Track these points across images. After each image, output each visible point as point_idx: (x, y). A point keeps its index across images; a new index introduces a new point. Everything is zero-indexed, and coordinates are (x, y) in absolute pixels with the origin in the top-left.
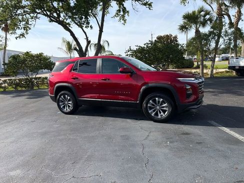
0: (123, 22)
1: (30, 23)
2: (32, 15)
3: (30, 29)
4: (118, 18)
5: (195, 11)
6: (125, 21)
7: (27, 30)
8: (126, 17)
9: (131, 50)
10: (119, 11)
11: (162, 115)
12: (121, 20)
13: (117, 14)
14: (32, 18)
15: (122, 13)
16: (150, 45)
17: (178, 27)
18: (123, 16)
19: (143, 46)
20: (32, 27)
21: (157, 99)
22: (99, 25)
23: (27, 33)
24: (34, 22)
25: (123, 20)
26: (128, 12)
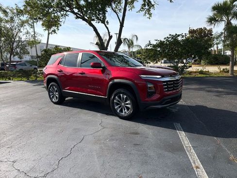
0: (148, 16)
1: (61, 20)
2: (62, 13)
3: (61, 26)
4: (144, 12)
5: (226, 2)
6: (150, 15)
7: (58, 27)
8: (152, 10)
9: (150, 45)
10: (144, 5)
11: (125, 112)
12: (146, 14)
13: (143, 8)
14: (62, 16)
15: (147, 7)
16: (170, 39)
17: (206, 20)
18: (149, 10)
19: (163, 40)
20: (62, 24)
21: (121, 95)
22: (119, 20)
23: (58, 29)
24: (64, 19)
25: (149, 14)
26: (153, 5)
